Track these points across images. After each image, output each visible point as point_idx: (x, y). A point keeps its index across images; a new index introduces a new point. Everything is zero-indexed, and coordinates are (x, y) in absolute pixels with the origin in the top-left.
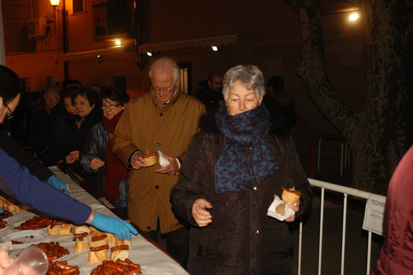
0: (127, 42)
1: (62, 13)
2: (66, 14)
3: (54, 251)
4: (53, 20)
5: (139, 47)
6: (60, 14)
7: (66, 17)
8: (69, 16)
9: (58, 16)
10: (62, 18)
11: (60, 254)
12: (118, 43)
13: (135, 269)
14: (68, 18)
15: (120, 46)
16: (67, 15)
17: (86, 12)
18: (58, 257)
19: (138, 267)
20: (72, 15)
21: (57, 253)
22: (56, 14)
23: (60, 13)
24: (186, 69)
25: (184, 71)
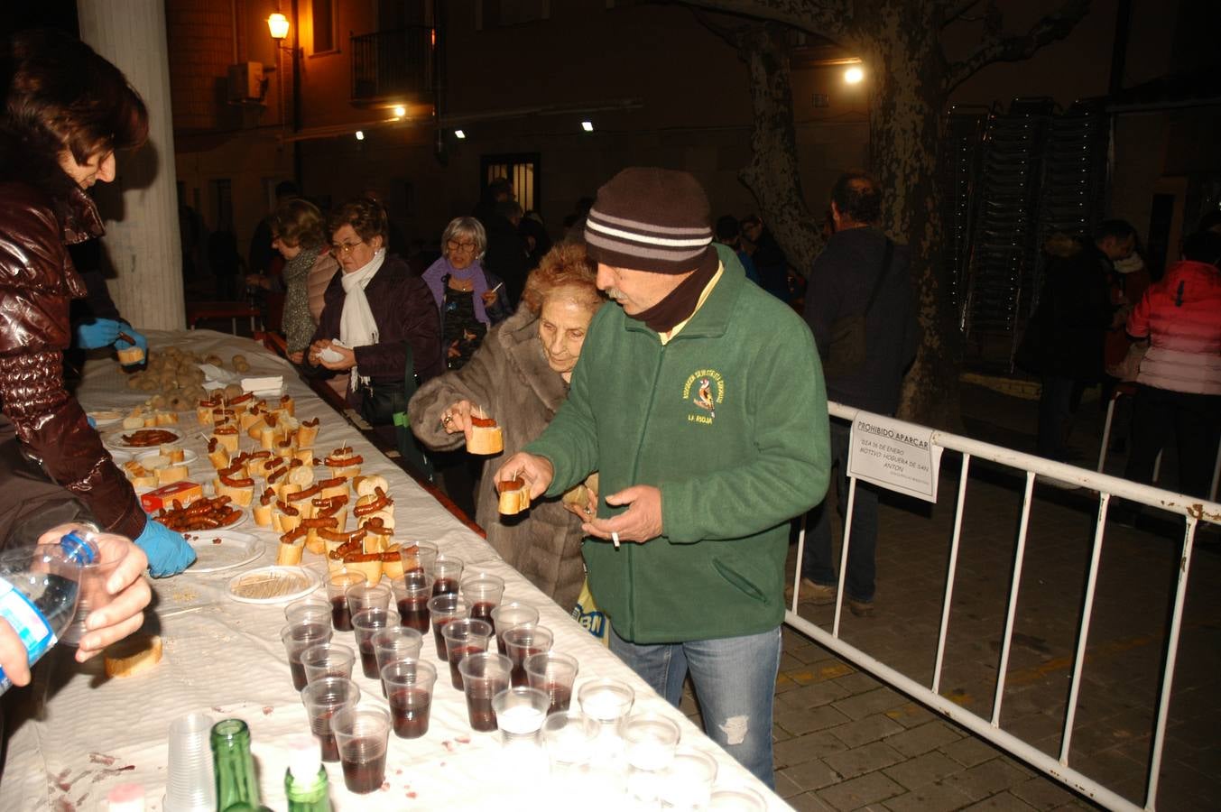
0: (416, 110)
1: (293, 53)
2: (300, 55)
4: (275, 66)
5: (441, 120)
6: (288, 56)
7: (301, 62)
8: (306, 58)
9: (284, 57)
10: (292, 62)
12: (399, 111)
14: (303, 62)
15: (403, 118)
16: (302, 57)
17: (339, 52)
20: (311, 57)
22: (280, 55)
23: (289, 54)
24: (531, 165)
25: (526, 168)
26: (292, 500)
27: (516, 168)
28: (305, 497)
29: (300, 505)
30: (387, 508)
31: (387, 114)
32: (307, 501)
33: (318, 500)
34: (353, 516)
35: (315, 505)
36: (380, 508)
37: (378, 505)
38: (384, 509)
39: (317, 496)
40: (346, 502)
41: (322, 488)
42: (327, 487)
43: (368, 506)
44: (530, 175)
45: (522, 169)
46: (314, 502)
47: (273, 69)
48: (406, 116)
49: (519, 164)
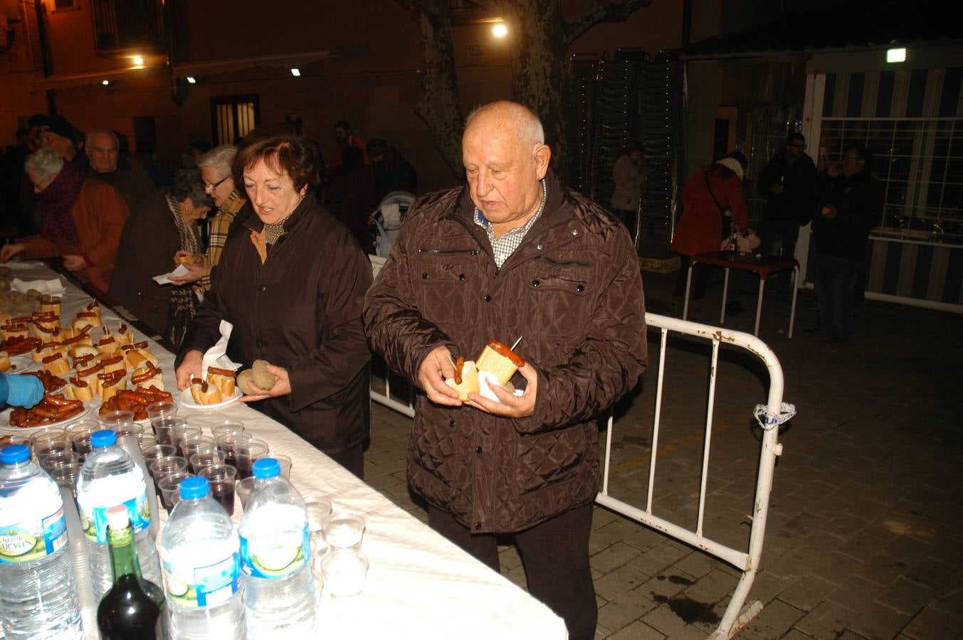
0: (153, 60)
1: (36, 7)
2: (42, 10)
4: (20, 18)
5: (174, 69)
6: (31, 9)
7: (44, 16)
8: (49, 13)
9: (27, 11)
10: (35, 16)
11: (54, 386)
12: (138, 61)
13: (163, 398)
14: (46, 16)
15: (141, 67)
16: (45, 11)
17: (79, 8)
20: (53, 12)
22: (23, 8)
23: (31, 7)
24: (252, 104)
25: (247, 107)
26: (81, 376)
27: (239, 108)
28: (92, 373)
29: (89, 379)
30: (157, 376)
31: (126, 64)
32: (94, 376)
33: (102, 375)
34: (132, 383)
35: (101, 379)
36: (152, 376)
37: (150, 374)
38: (155, 377)
39: (101, 372)
40: (125, 374)
41: (104, 366)
42: (108, 364)
43: (141, 376)
44: (251, 112)
45: (245, 107)
46: (99, 375)
47: (17, 21)
48: (145, 64)
49: (242, 103)
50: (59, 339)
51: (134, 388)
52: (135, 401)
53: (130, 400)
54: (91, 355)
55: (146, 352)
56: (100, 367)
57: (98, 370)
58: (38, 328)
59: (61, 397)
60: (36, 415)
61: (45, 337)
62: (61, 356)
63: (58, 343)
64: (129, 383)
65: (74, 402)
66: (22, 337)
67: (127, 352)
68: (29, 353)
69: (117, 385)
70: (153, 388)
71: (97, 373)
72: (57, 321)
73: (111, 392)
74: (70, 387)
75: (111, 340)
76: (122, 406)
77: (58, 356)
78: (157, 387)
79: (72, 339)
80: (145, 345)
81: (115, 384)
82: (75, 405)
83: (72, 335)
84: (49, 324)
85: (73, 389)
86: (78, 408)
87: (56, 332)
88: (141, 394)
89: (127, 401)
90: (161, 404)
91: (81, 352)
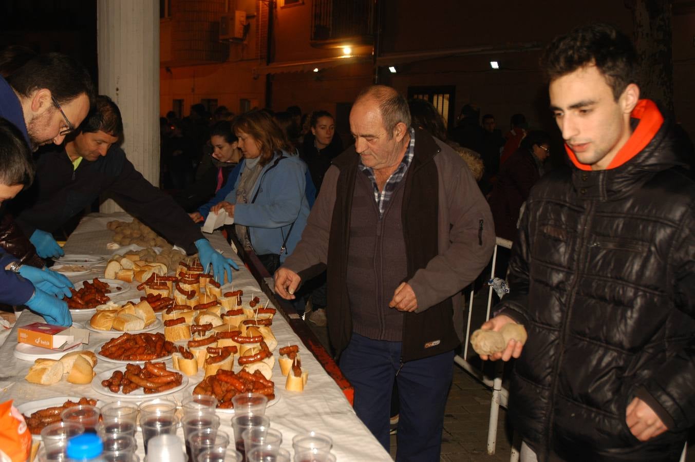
0: (360, 50)
1: (269, 4)
2: (274, 6)
3: (155, 347)
4: (255, 14)
5: (378, 58)
6: (265, 6)
7: (274, 11)
8: (278, 8)
9: (262, 8)
10: (268, 11)
11: (164, 352)
12: (347, 51)
13: (265, 387)
14: (276, 11)
15: (349, 57)
16: (276, 7)
17: (303, 3)
18: (159, 356)
19: (270, 384)
20: (282, 8)
21: (158, 350)
22: (259, 6)
23: (266, 4)
24: (448, 96)
25: (443, 98)
26: (192, 346)
27: (435, 98)
28: (203, 345)
29: (198, 351)
30: (266, 360)
31: (339, 52)
32: (203, 349)
33: (211, 348)
34: (238, 364)
35: (209, 352)
36: (261, 360)
37: (259, 357)
38: (263, 361)
39: (213, 345)
40: (236, 352)
41: (219, 339)
42: (223, 338)
43: (251, 357)
44: (446, 103)
45: (441, 98)
46: (209, 350)
47: (254, 16)
48: (352, 54)
49: (438, 94)
50: (192, 303)
51: (237, 369)
52: (232, 385)
53: (227, 382)
54: (210, 325)
55: (266, 331)
56: (214, 339)
57: (211, 343)
58: (177, 288)
59: (163, 367)
60: (131, 382)
61: (180, 299)
62: (184, 321)
63: (189, 307)
64: (236, 363)
65: (172, 374)
66: (160, 295)
67: (248, 328)
68: (161, 313)
69: (222, 363)
70: (258, 373)
71: (207, 346)
72: (198, 284)
73: (214, 369)
74: (177, 356)
75: (240, 312)
76: (217, 389)
77: (182, 320)
78: (263, 373)
79: (204, 304)
80: (268, 323)
81: (220, 361)
82: (172, 378)
83: (205, 301)
84: (189, 286)
85: (178, 360)
86: (177, 381)
87: (191, 295)
88: (241, 378)
89: (223, 383)
90: (250, 395)
91: (204, 320)
